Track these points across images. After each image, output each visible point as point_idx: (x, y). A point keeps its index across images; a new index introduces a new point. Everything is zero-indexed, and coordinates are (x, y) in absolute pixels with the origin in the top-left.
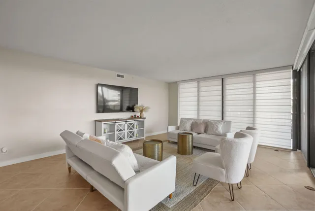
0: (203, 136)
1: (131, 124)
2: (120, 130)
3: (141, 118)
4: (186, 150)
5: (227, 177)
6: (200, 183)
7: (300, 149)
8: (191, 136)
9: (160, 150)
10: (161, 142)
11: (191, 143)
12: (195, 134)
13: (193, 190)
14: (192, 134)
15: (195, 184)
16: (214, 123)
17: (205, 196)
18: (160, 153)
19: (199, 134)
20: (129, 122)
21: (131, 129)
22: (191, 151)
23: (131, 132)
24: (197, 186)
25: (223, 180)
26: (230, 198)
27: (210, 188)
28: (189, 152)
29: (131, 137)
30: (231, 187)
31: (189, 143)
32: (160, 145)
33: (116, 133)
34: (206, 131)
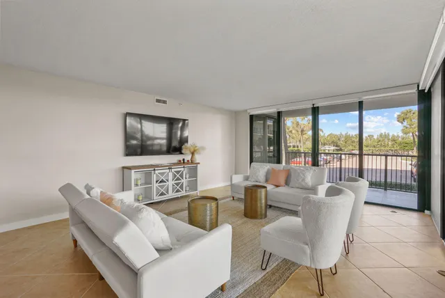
0: (282, 190)
1: (178, 172)
2: (162, 181)
3: (192, 162)
4: (256, 211)
5: (313, 259)
6: (272, 265)
7: (429, 209)
8: (263, 190)
9: (214, 212)
10: (216, 199)
11: (263, 201)
12: (270, 187)
13: (260, 277)
14: (265, 187)
15: (264, 267)
16: (299, 171)
17: (278, 288)
18: (214, 217)
19: (277, 186)
20: (176, 170)
21: (178, 179)
22: (264, 212)
23: (177, 184)
24: (267, 270)
25: (307, 262)
26: (318, 291)
27: (287, 275)
28: (261, 215)
29: (178, 191)
30: (319, 275)
31: (261, 200)
32: (214, 204)
33: (155, 185)
34: (287, 183)
